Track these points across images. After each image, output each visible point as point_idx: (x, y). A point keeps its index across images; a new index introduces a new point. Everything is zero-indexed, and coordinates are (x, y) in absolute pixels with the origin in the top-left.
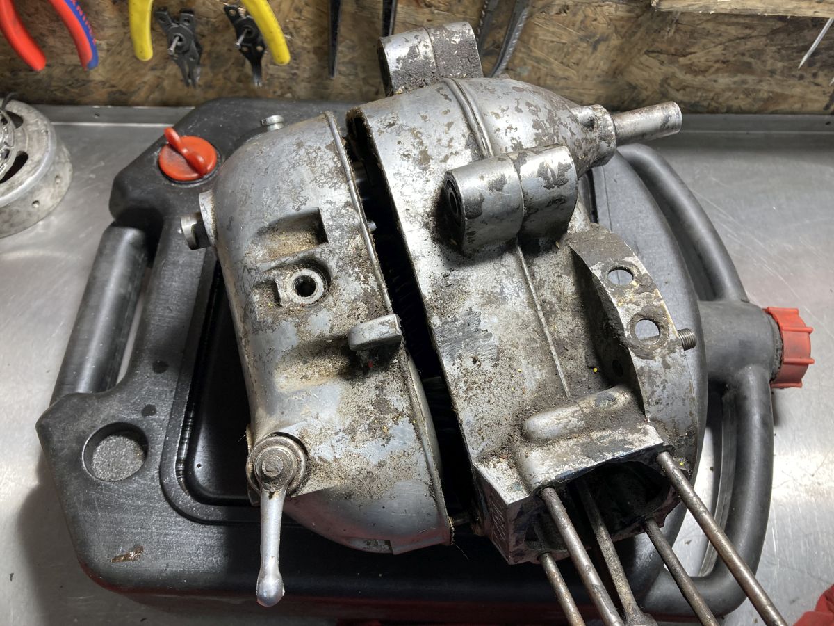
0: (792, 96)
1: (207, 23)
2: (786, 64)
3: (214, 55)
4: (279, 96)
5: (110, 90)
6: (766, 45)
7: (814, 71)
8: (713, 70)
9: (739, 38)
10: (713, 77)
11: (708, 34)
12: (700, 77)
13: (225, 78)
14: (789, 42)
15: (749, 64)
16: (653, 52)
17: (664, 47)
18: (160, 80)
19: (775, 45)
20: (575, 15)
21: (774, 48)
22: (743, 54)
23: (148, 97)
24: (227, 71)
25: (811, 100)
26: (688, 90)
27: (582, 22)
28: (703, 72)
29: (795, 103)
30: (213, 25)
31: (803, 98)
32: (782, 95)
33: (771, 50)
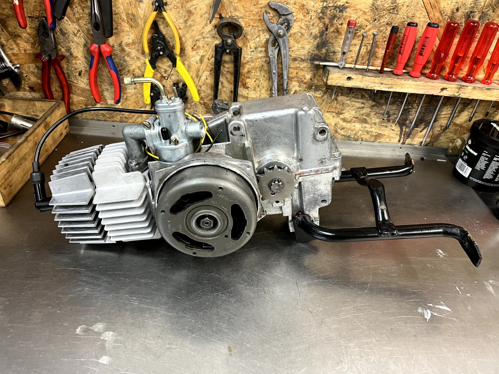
0: (385, 135)
2: (379, 120)
6: (370, 112)
7: (391, 124)
8: (353, 121)
9: (360, 108)
10: (353, 124)
11: (349, 105)
12: (349, 124)
14: (378, 111)
15: (366, 119)
16: (330, 112)
17: (333, 110)
19: (374, 112)
21: (374, 113)
22: (363, 115)
25: (392, 137)
26: (345, 129)
28: (350, 122)
29: (386, 138)
31: (388, 136)
32: (381, 134)
33: (372, 114)
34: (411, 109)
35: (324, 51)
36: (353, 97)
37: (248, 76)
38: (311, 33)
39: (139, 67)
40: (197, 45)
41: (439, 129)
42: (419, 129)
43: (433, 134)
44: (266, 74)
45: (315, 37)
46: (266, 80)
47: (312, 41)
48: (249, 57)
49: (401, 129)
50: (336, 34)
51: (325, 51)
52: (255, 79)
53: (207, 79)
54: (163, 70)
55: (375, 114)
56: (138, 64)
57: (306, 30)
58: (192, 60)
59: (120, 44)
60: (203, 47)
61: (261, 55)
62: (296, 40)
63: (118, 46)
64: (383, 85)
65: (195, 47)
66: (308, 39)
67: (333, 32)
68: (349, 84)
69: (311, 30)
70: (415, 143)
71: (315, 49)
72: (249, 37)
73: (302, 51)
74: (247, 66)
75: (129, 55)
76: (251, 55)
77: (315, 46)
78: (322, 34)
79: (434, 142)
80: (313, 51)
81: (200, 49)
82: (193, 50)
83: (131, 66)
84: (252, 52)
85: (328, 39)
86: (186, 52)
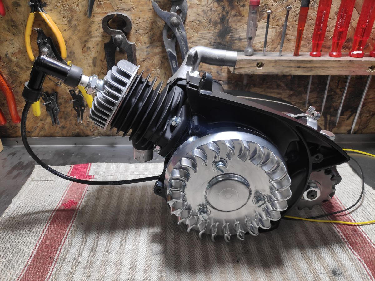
1: (63, 98)
3: (65, 113)
4: (92, 131)
13: (70, 124)
18: (44, 125)
23: (39, 134)
24: (71, 120)
30: (65, 99)
34: (334, 95)
36: (268, 88)
38: (211, 19)
40: (87, 46)
41: (368, 115)
42: (345, 117)
43: (361, 121)
44: (167, 71)
45: (215, 24)
47: (213, 29)
48: (145, 53)
50: (239, 18)
51: (229, 38)
56: (29, 73)
57: (203, 17)
58: (84, 63)
59: (7, 55)
60: (93, 47)
61: (158, 50)
62: (195, 29)
63: (5, 56)
64: (300, 69)
65: (85, 49)
66: (207, 27)
67: (235, 16)
68: (260, 71)
69: (210, 15)
70: (342, 132)
71: (217, 37)
72: (141, 31)
73: (203, 41)
74: (144, 64)
75: (18, 65)
76: (147, 52)
77: (217, 34)
78: (223, 20)
79: (363, 129)
80: (215, 40)
81: (90, 51)
82: (84, 52)
83: (22, 77)
84: (147, 48)
85: (230, 25)
86: (76, 55)
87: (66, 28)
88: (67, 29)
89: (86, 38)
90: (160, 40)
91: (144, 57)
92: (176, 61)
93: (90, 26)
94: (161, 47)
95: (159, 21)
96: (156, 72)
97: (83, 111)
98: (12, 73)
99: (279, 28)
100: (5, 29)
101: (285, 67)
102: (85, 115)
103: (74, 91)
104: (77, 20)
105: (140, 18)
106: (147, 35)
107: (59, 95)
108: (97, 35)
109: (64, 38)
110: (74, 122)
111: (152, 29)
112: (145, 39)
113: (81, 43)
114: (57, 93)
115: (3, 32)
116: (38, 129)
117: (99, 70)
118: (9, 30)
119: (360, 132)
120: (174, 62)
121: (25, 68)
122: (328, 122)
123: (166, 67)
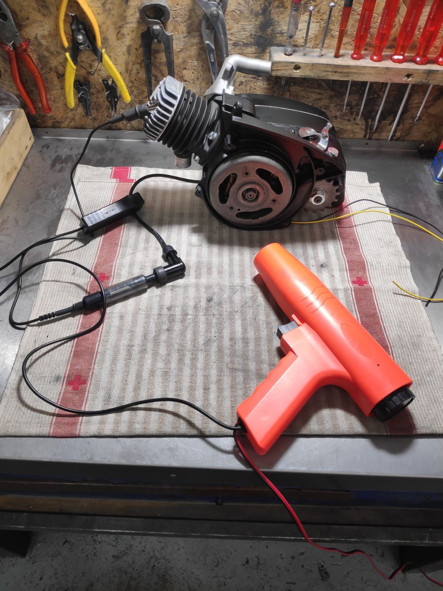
0: (348, 130)
1: (95, 87)
2: (341, 113)
3: (97, 104)
4: (124, 125)
5: (53, 120)
6: (330, 103)
7: (354, 117)
11: (304, 97)
13: (102, 115)
14: (339, 102)
18: (75, 116)
19: (333, 103)
20: (246, 86)
24: (102, 112)
25: (356, 132)
27: (250, 90)
29: (350, 134)
30: (97, 89)
31: (352, 131)
32: (343, 129)
33: (332, 105)
34: (377, 98)
35: (269, 31)
36: (308, 87)
37: (184, 67)
38: (252, 10)
39: (61, 63)
40: (121, 32)
41: (411, 121)
42: (387, 122)
43: (404, 127)
44: (204, 63)
46: (206, 71)
47: (254, 20)
48: (182, 44)
49: (367, 122)
50: (282, 9)
51: (271, 32)
52: (192, 71)
53: (138, 73)
54: (88, 66)
55: (336, 106)
56: (60, 59)
57: (245, 7)
58: (118, 51)
59: (36, 38)
60: (128, 34)
61: (196, 40)
62: (235, 20)
63: (34, 39)
64: (337, 73)
65: (119, 35)
66: (248, 18)
67: (278, 7)
68: (297, 74)
69: (251, 5)
70: (383, 138)
71: (258, 30)
72: (179, 19)
73: (243, 33)
74: (181, 55)
75: (48, 50)
76: (184, 42)
77: (258, 26)
78: (265, 11)
79: (405, 136)
80: (256, 32)
81: (125, 38)
82: (118, 39)
83: (52, 62)
84: (185, 37)
85: (272, 16)
86: (110, 42)
87: (100, 11)
88: (101, 13)
89: (120, 24)
90: (199, 30)
91: (181, 47)
92: (214, 55)
93: (125, 11)
94: (199, 38)
95: (198, 9)
96: (192, 64)
97: (116, 103)
98: (41, 58)
99: (323, 22)
100: (35, 9)
101: (322, 71)
102: (118, 106)
103: (107, 81)
104: (111, 3)
105: (177, 5)
106: (185, 23)
107: (91, 85)
108: (132, 21)
109: (97, 22)
110: (106, 114)
111: (190, 17)
112: (183, 28)
113: (115, 29)
114: (89, 82)
115: (33, 13)
116: (68, 120)
117: (134, 60)
118: (39, 11)
119: (402, 139)
120: (212, 55)
121: (55, 52)
122: (369, 126)
123: (204, 59)
